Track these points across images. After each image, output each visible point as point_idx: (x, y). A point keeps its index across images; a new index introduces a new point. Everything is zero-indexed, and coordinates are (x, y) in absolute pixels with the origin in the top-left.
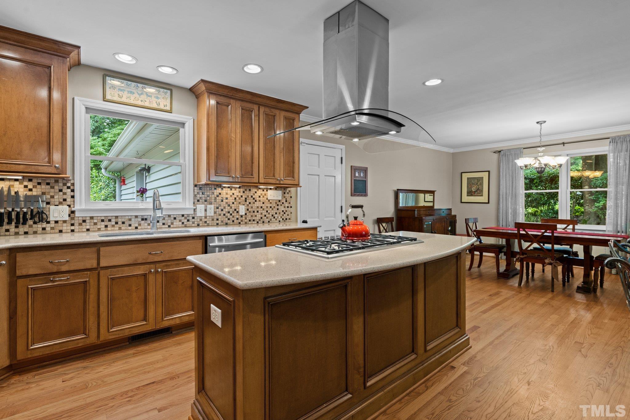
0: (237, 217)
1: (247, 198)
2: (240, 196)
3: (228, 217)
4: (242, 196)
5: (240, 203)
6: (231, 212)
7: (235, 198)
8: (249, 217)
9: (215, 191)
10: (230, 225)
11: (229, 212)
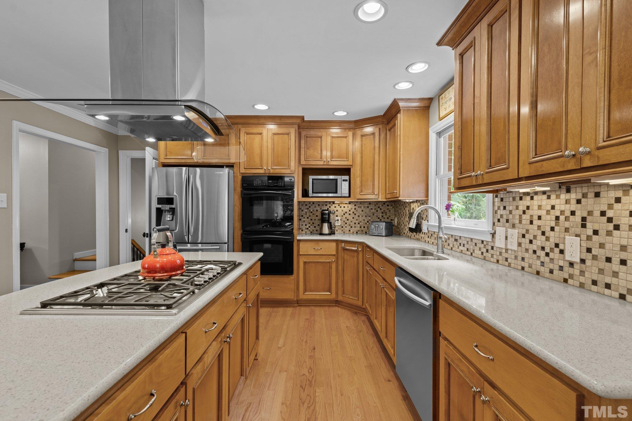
0: (561, 263)
1: (589, 218)
2: (568, 213)
3: (542, 260)
4: (573, 213)
5: (567, 230)
6: (547, 250)
7: (557, 218)
8: (592, 273)
9: (521, 202)
10: (544, 277)
11: (543, 248)
